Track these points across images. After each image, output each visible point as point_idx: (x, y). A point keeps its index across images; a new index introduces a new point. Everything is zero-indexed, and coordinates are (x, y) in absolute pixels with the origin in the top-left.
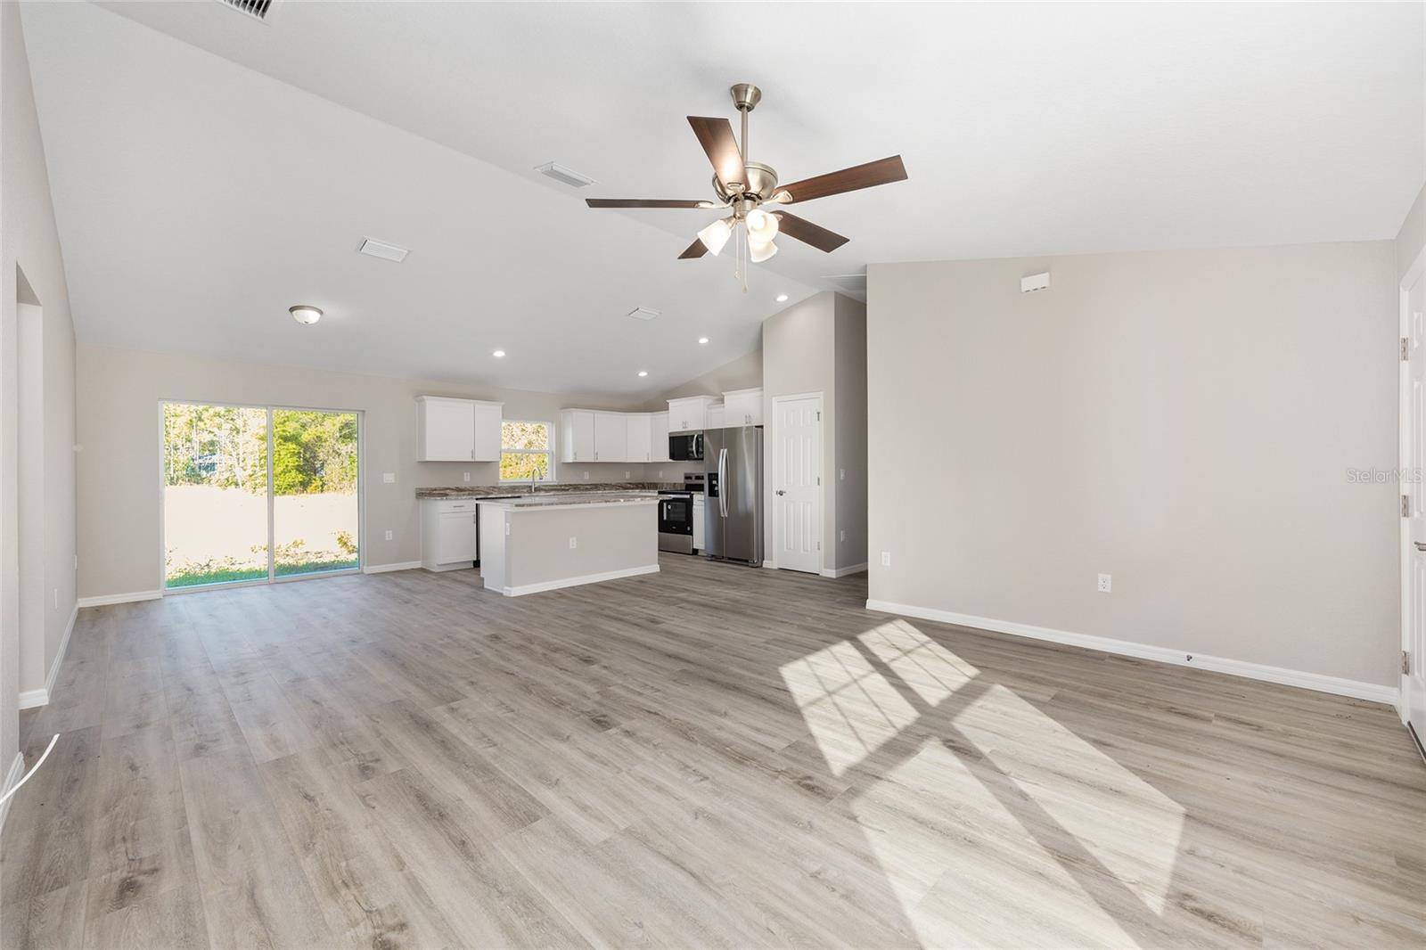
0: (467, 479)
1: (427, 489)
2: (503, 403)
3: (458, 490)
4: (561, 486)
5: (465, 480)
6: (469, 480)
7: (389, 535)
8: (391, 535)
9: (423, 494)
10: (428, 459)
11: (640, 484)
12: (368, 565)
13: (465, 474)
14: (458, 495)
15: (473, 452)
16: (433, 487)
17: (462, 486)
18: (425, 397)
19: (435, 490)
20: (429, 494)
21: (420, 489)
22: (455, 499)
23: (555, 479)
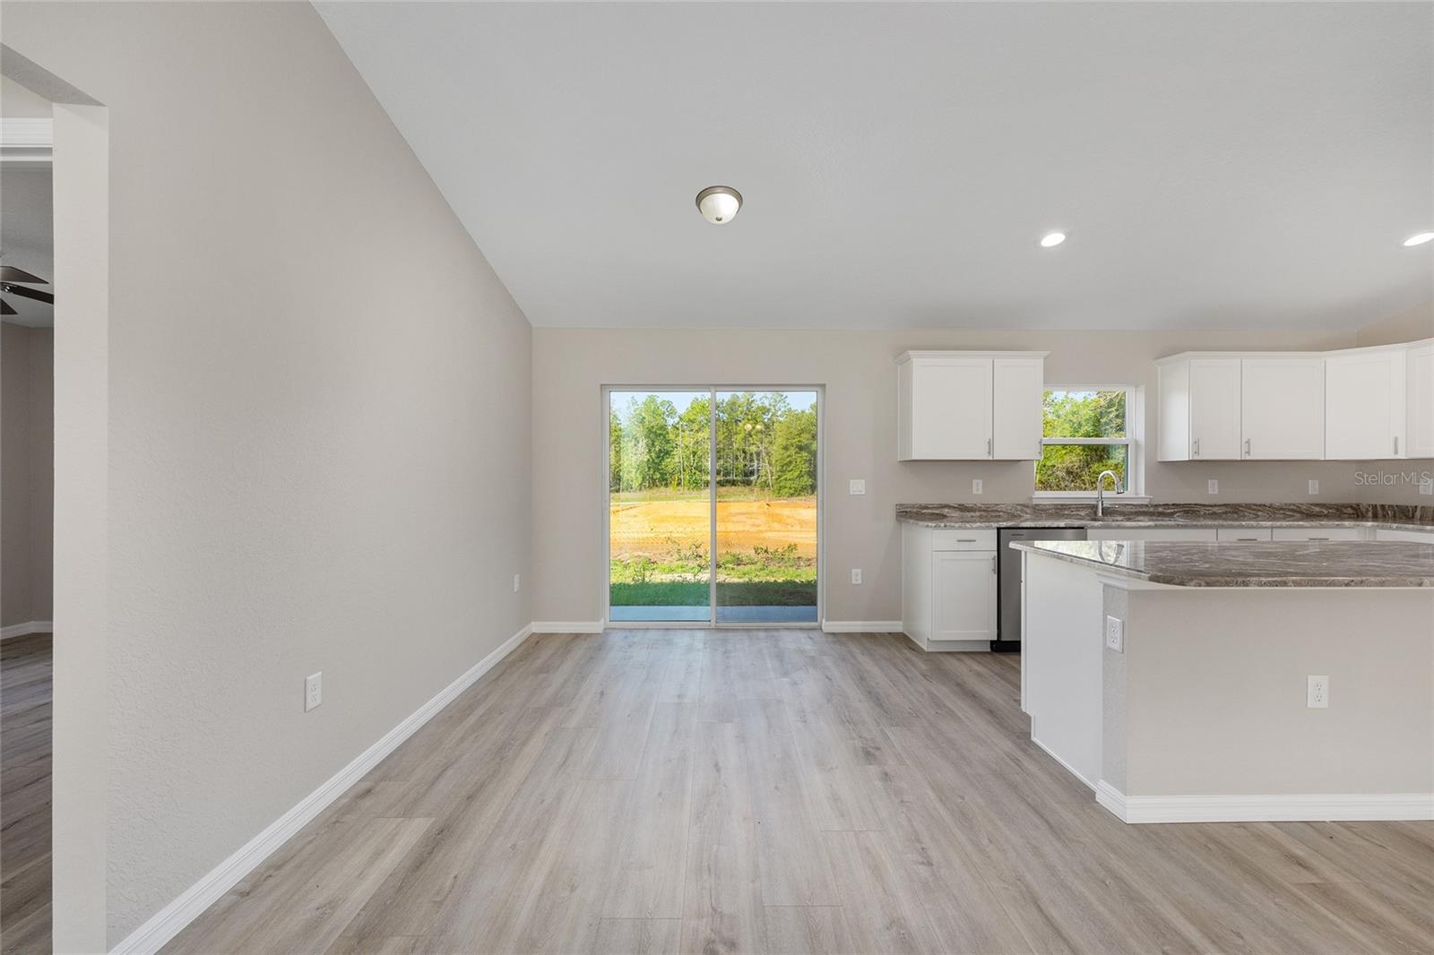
0: (978, 491)
1: (913, 506)
2: (1047, 353)
3: (962, 508)
4: (1157, 506)
5: (975, 492)
6: (980, 492)
7: (857, 576)
8: (860, 577)
9: (910, 514)
10: (914, 457)
11: (1346, 506)
12: (827, 620)
13: (975, 482)
14: (964, 521)
15: (991, 444)
16: (923, 502)
17: (969, 502)
18: (911, 352)
19: (927, 508)
20: (917, 513)
21: (901, 505)
22: (960, 528)
23: (1142, 494)
